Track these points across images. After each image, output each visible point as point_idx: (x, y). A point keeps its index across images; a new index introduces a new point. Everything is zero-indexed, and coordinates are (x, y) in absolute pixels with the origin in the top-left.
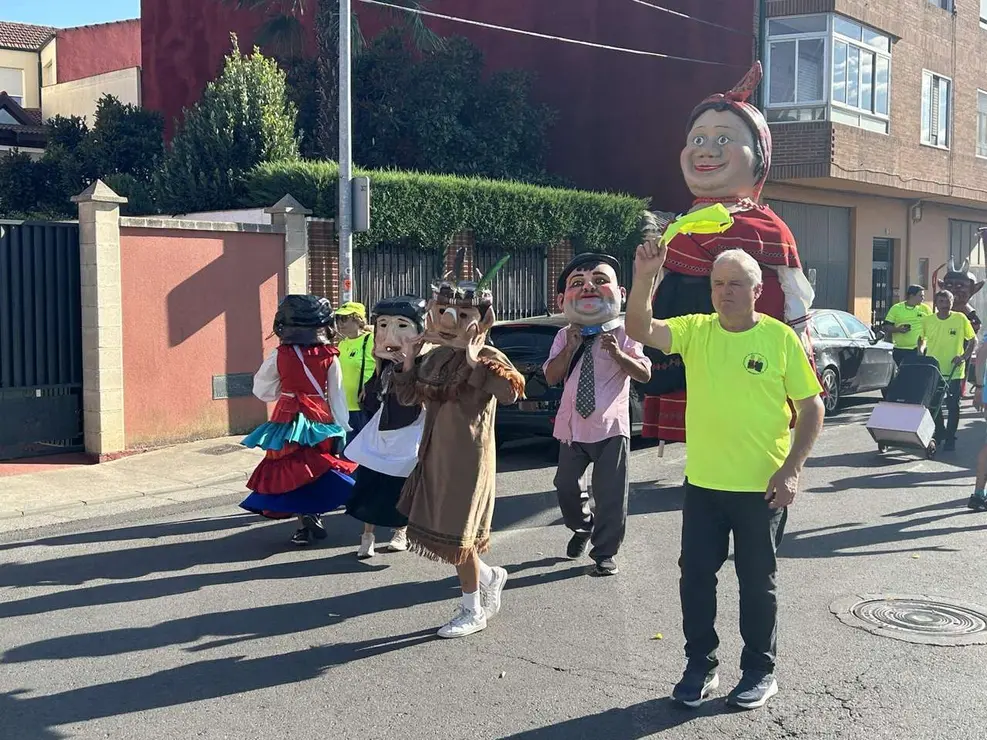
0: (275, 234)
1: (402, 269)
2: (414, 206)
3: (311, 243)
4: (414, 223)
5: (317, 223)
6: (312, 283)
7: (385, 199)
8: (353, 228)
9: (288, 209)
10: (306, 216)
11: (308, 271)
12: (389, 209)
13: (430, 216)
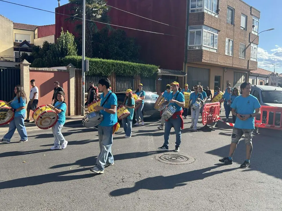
0: (67, 72)
2: (101, 66)
4: (101, 70)
5: (77, 70)
6: (76, 83)
7: (94, 65)
8: (85, 71)
9: (70, 67)
10: (75, 68)
11: (75, 80)
12: (95, 67)
13: (105, 69)
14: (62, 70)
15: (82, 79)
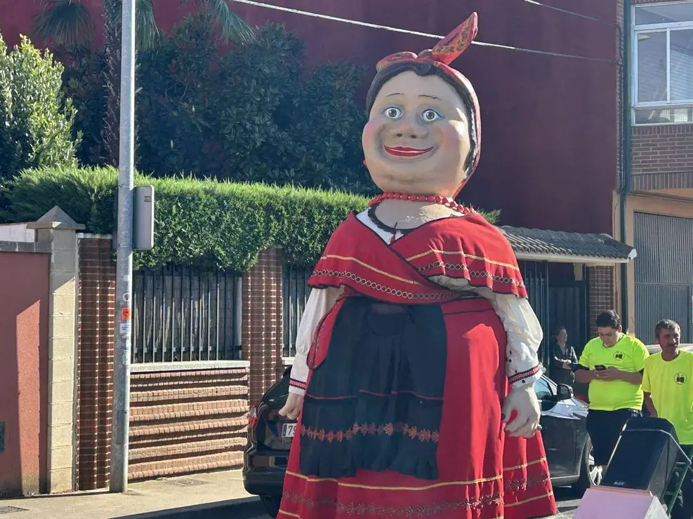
0: (39, 254)
1: (195, 294)
2: (210, 219)
3: (82, 263)
4: (211, 240)
5: (90, 241)
6: (83, 312)
7: (174, 211)
8: (134, 244)
9: (55, 224)
10: (78, 231)
11: (78, 298)
12: (179, 223)
13: (230, 231)
14: (13, 244)
15: (112, 292)
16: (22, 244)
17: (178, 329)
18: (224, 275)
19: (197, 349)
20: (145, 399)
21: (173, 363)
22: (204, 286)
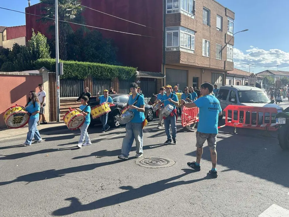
0: (40, 76)
1: (74, 84)
2: (76, 69)
3: (49, 78)
4: (76, 73)
5: (51, 73)
6: (50, 87)
7: (68, 68)
8: (59, 74)
9: (43, 70)
10: (48, 71)
11: (49, 85)
12: (70, 70)
13: (81, 72)
14: (34, 74)
15: (56, 83)
16: (36, 74)
17: (71, 91)
18: (80, 80)
19: (75, 95)
20: (64, 104)
21: (70, 97)
22: (76, 82)
